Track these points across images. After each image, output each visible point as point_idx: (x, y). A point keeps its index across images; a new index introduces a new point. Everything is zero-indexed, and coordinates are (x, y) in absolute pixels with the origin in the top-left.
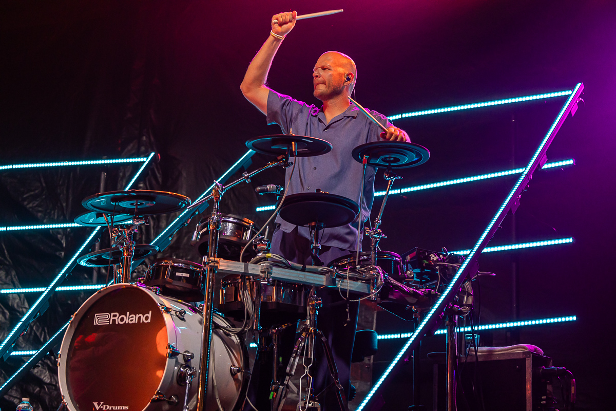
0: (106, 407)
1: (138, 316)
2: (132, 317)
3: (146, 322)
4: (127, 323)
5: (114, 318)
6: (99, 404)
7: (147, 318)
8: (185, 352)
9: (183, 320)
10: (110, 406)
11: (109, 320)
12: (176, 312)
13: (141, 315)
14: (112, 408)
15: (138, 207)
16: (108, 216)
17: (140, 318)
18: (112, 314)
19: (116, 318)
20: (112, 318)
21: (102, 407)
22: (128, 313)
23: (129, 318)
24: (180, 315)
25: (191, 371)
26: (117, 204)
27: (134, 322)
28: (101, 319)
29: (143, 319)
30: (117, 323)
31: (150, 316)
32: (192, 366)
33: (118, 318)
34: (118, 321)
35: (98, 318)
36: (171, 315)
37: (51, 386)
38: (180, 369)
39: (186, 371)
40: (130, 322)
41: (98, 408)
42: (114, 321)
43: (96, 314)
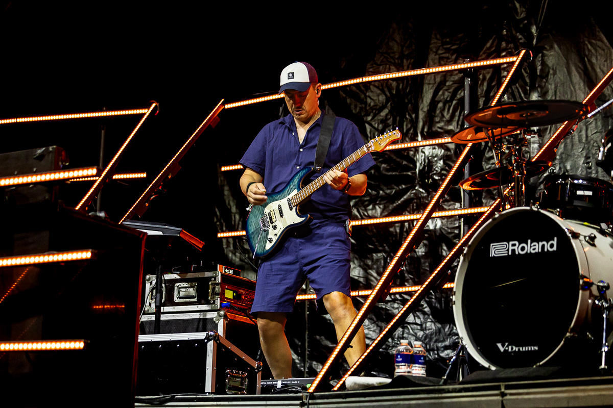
0: (512, 348)
1: (541, 244)
2: (535, 245)
3: (550, 250)
4: (529, 252)
5: (513, 248)
6: (503, 346)
7: (552, 246)
8: (599, 282)
9: (594, 245)
10: (516, 346)
11: (508, 250)
12: (585, 237)
13: (545, 243)
14: (519, 349)
15: (529, 118)
16: (489, 131)
17: (543, 246)
18: (511, 243)
19: (515, 248)
20: (511, 248)
21: (507, 348)
22: (529, 241)
23: (531, 247)
24: (589, 241)
25: (607, 303)
26: (504, 116)
27: (536, 251)
28: (498, 250)
29: (547, 247)
30: (517, 253)
31: (555, 242)
32: (608, 298)
33: (518, 248)
34: (518, 251)
35: (494, 248)
36: (580, 240)
37: (415, 326)
38: (594, 302)
39: (602, 303)
40: (533, 252)
41: (502, 349)
42: (513, 251)
43: (492, 245)
